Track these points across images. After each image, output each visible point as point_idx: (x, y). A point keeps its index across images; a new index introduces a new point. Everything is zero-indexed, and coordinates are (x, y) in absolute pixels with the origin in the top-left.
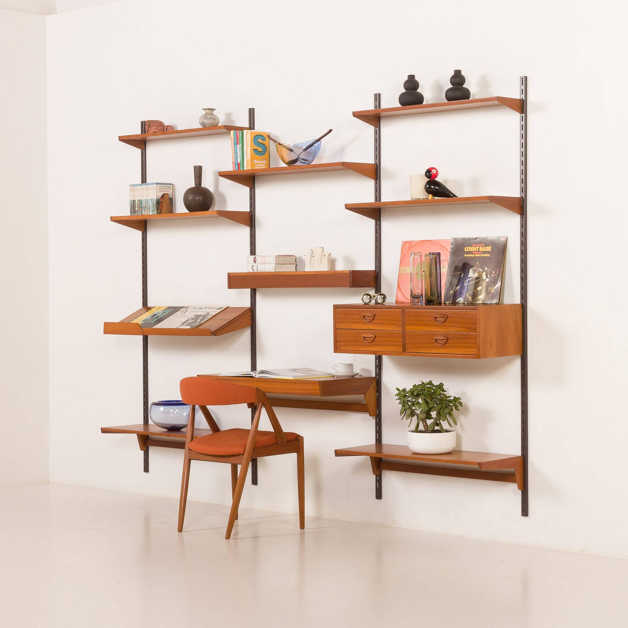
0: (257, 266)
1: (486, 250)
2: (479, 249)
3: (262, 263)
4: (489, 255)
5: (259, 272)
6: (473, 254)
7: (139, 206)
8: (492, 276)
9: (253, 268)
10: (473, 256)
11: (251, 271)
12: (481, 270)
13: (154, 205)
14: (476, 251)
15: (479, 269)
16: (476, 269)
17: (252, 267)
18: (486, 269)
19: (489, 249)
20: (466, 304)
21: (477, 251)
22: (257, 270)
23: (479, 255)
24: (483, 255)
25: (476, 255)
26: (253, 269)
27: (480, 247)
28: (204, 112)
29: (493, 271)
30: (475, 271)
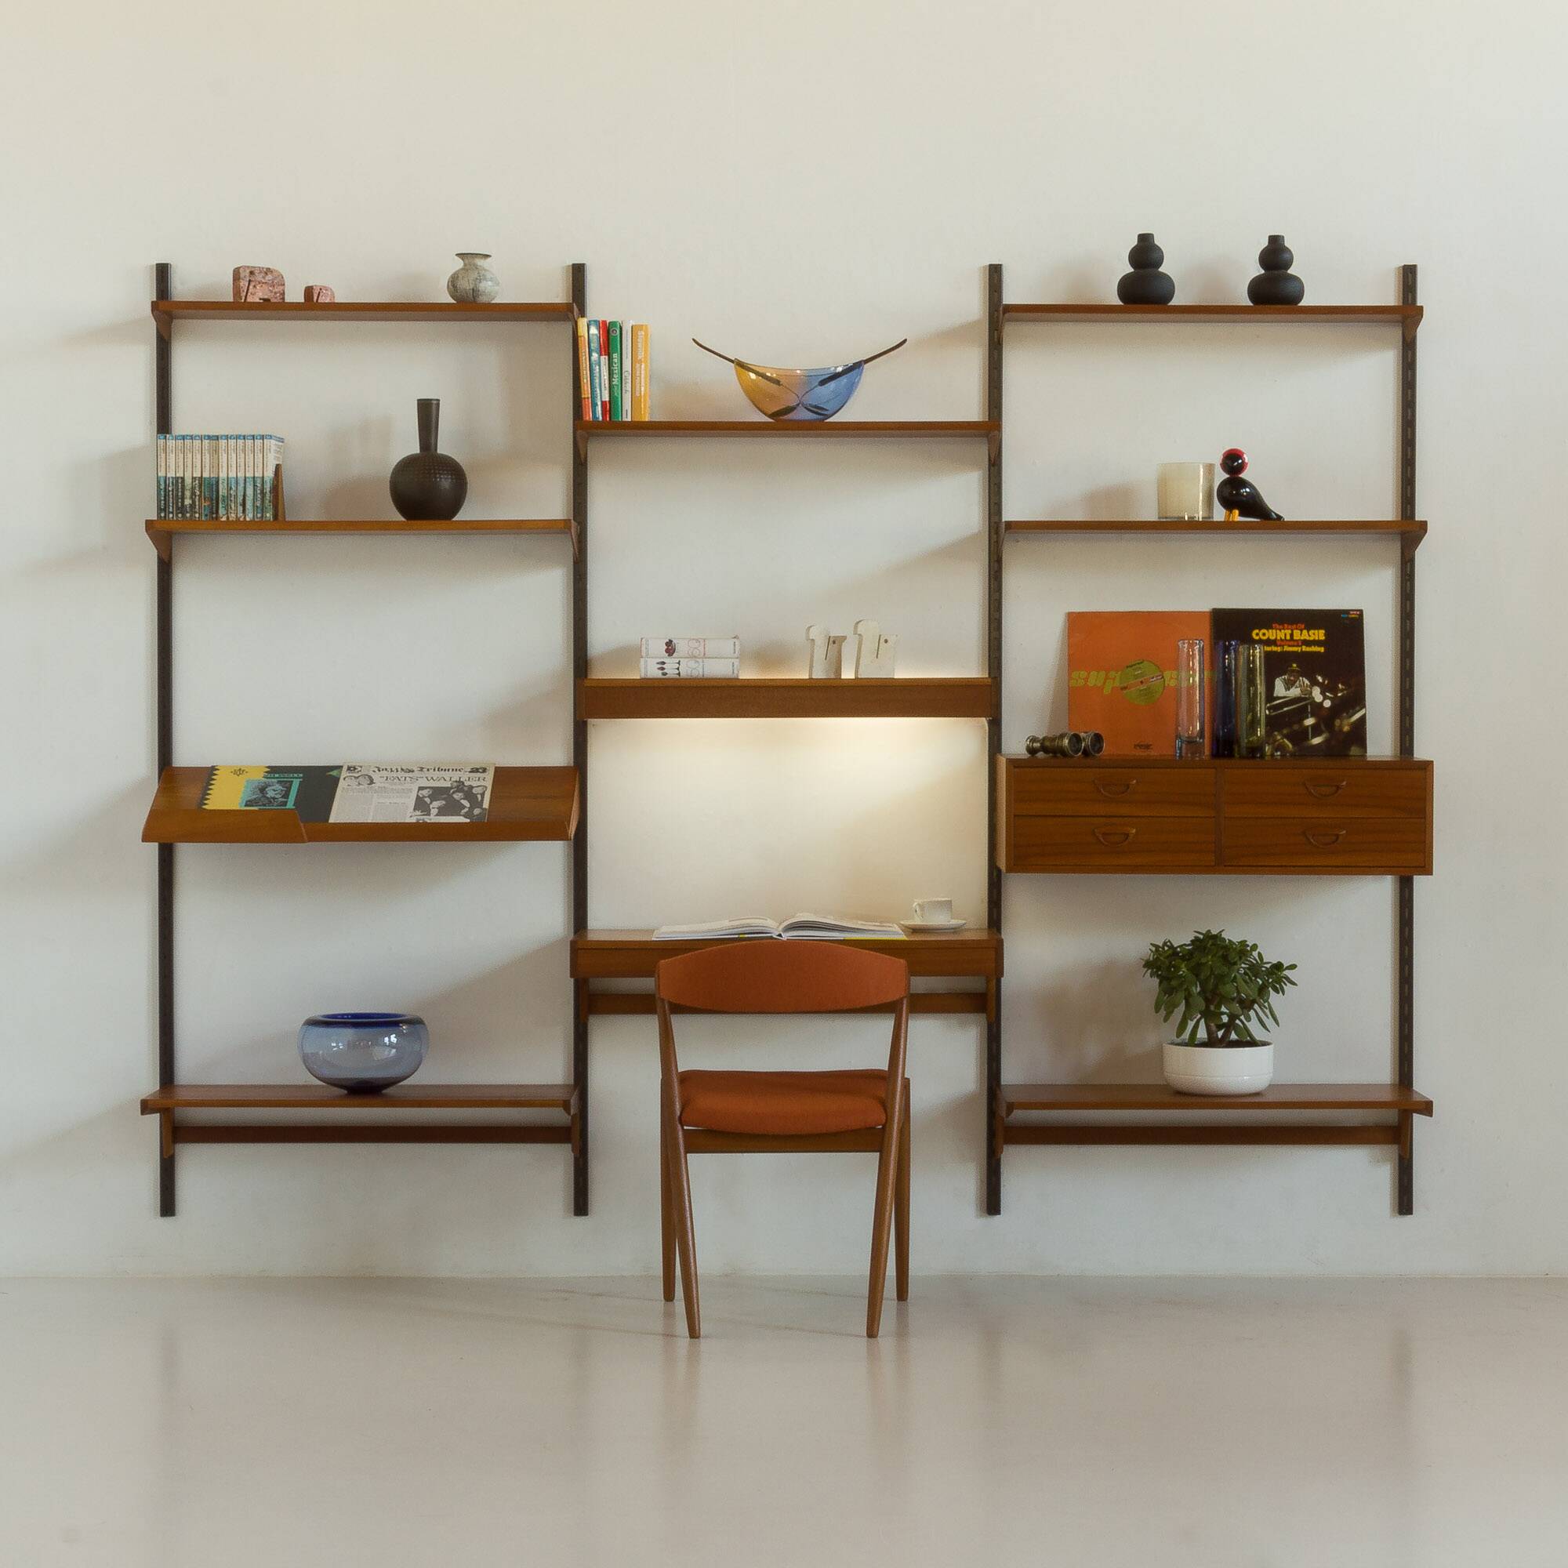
0: (679, 663)
1: (1312, 639)
2: (1292, 635)
3: (695, 657)
4: (1322, 650)
5: (681, 677)
6: (1276, 645)
7: (198, 493)
8: (1339, 695)
9: (663, 669)
10: (1279, 649)
11: (658, 674)
12: (1307, 682)
13: (263, 493)
14: (1283, 638)
15: (1301, 678)
16: (1292, 678)
17: (660, 666)
18: (1320, 679)
19: (1320, 635)
20: (1279, 757)
21: (1288, 638)
22: (679, 674)
23: (1295, 649)
24: (1304, 648)
25: (1287, 648)
26: (665, 671)
27: (1295, 631)
28: (459, 264)
29: (1340, 686)
30: (1288, 685)
